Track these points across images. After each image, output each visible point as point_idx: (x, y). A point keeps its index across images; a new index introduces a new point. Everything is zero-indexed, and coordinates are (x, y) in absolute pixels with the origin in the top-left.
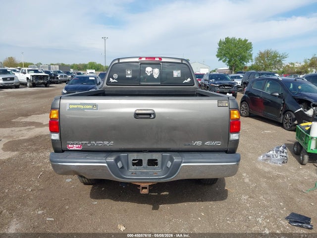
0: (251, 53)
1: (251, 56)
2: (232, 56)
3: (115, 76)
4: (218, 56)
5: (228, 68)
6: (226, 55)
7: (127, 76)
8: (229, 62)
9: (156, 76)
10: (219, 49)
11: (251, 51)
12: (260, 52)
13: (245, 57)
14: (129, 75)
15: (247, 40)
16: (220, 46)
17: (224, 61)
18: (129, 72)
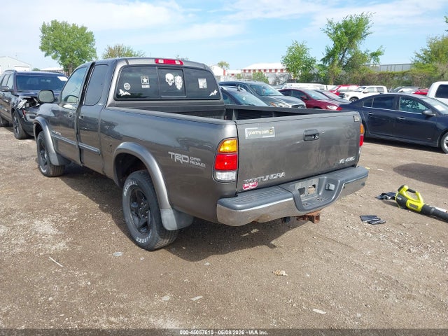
0: (94, 47)
1: (94, 51)
2: (65, 50)
3: (127, 86)
4: (42, 49)
5: (62, 68)
6: (57, 49)
7: (143, 87)
8: (63, 59)
9: (179, 86)
10: (43, 38)
11: (94, 45)
12: (110, 48)
13: (86, 53)
14: (145, 84)
15: (86, 29)
16: (44, 33)
17: (54, 58)
18: (145, 80)
